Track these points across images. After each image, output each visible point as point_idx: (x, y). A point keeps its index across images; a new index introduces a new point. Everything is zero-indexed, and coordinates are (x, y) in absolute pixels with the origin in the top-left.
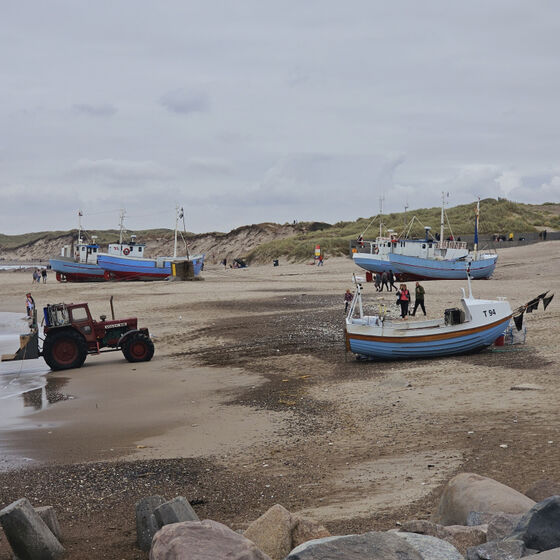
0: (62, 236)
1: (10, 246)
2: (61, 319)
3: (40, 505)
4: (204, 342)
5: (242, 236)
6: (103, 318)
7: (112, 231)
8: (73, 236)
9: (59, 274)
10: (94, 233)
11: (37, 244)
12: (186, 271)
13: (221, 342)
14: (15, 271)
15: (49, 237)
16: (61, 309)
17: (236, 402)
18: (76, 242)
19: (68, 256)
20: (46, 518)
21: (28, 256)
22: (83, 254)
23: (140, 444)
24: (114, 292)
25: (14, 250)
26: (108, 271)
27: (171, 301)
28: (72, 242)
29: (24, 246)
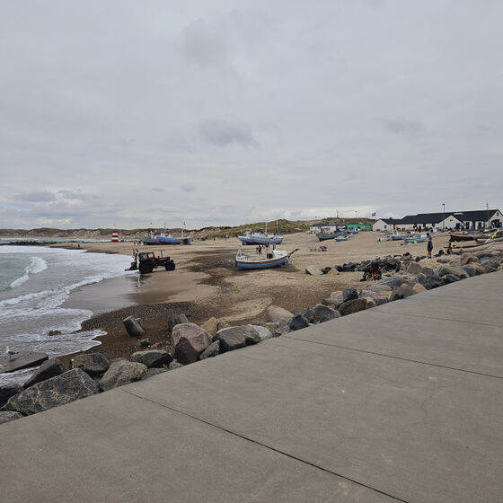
2: (145, 257)
4: (192, 264)
6: (158, 257)
8: (149, 230)
12: (186, 242)
13: (197, 264)
15: (141, 231)
16: (145, 254)
17: (202, 283)
19: (148, 237)
20: (139, 322)
22: (152, 236)
23: (170, 297)
25: (129, 234)
28: (148, 232)
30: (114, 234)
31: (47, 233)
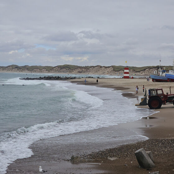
0: (154, 67)
1: (138, 70)
2: (154, 93)
3: (147, 151)
6: (167, 93)
7: (170, 66)
8: (158, 67)
9: (153, 80)
10: (164, 67)
11: (146, 70)
14: (139, 78)
15: (150, 68)
16: (154, 90)
18: (158, 70)
19: (156, 74)
20: (149, 155)
21: (143, 74)
22: (161, 73)
24: (170, 85)
25: (139, 72)
26: (169, 79)
28: (157, 69)
29: (142, 70)
30: (126, 71)
31: (68, 69)
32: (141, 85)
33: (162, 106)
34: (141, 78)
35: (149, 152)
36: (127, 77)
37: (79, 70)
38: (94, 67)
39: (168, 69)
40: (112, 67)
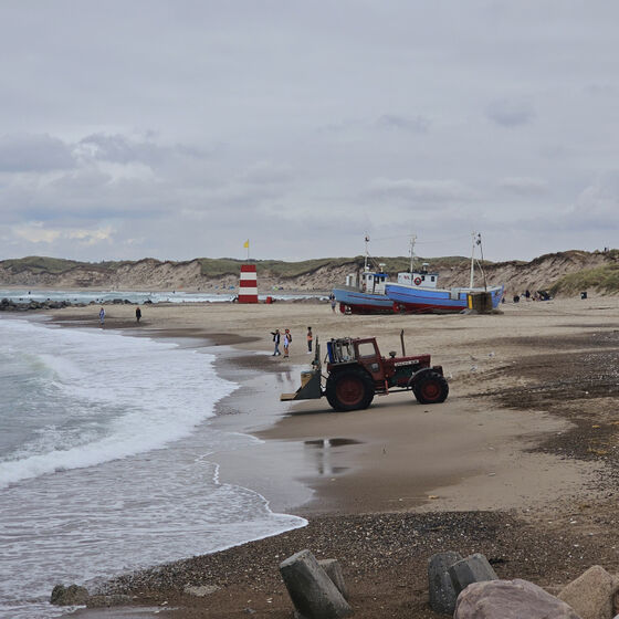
0: (346, 263)
1: (289, 274)
2: (346, 355)
3: (323, 557)
4: (504, 382)
5: (545, 265)
6: (393, 354)
7: (401, 258)
8: (359, 263)
9: (343, 305)
10: (381, 260)
11: (319, 272)
12: (483, 304)
13: (523, 382)
14: (295, 301)
15: (331, 264)
16: (346, 344)
17: (540, 450)
18: (361, 270)
19: (354, 285)
20: (330, 572)
21: (309, 285)
22: (369, 284)
23: (432, 494)
24: (404, 326)
25: (294, 278)
26: (397, 303)
27: (466, 336)
28: (357, 270)
29: (304, 274)
30: (245, 276)
31: (42, 273)
32: (301, 326)
33: (377, 399)
34: (300, 301)
35: (329, 561)
36: (252, 300)
37: (81, 275)
38: (132, 264)
39: (393, 268)
40: (195, 264)
